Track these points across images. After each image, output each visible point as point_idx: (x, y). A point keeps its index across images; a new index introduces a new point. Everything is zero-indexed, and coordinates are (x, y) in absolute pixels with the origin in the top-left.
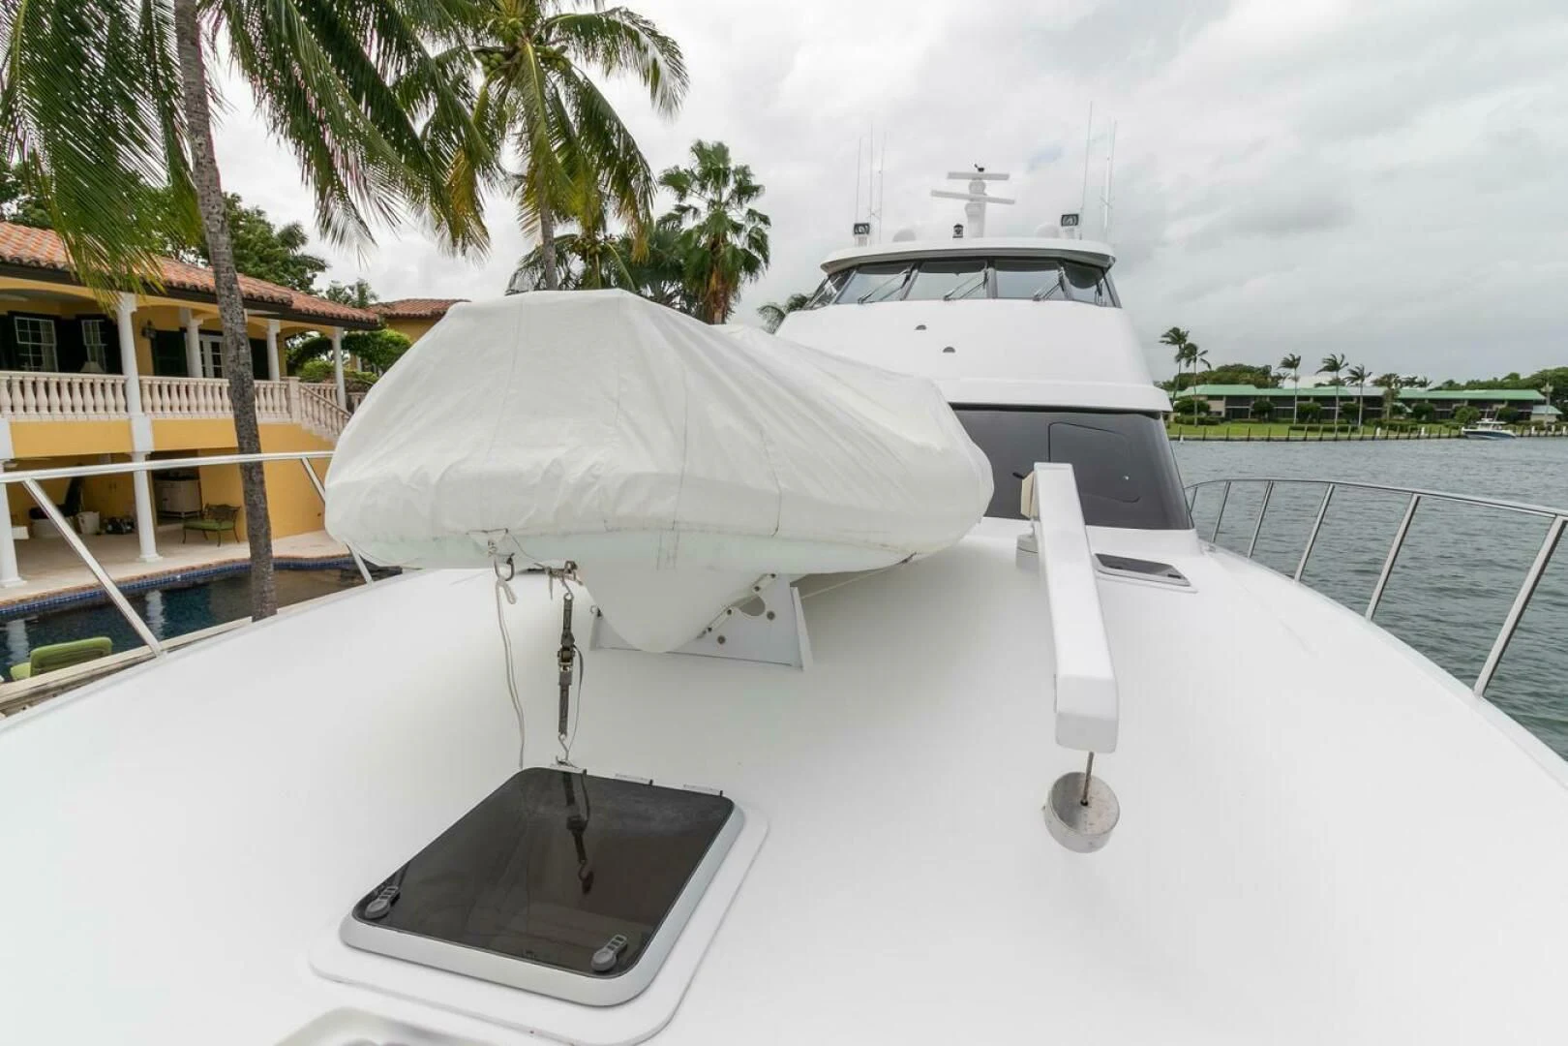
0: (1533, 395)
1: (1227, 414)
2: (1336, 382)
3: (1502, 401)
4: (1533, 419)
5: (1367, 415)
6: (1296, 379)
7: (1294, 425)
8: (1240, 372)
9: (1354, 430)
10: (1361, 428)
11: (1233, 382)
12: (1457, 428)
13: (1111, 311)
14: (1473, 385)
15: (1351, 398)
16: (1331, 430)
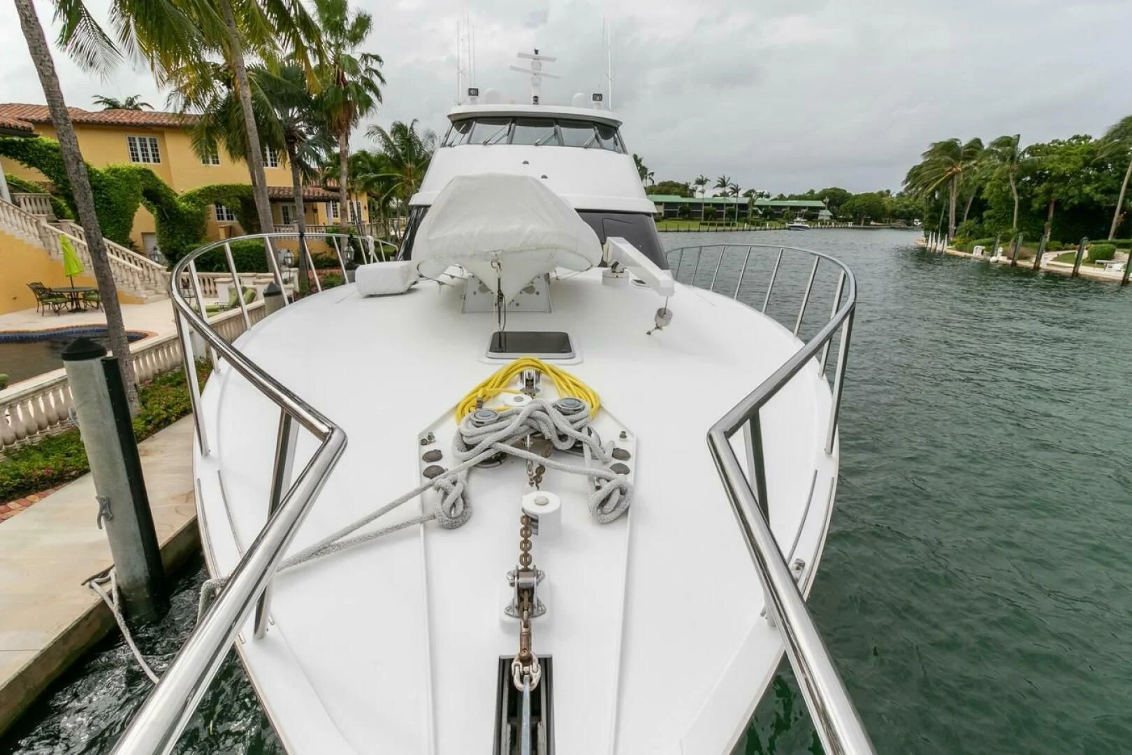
0: (819, 204)
1: (665, 214)
2: (724, 195)
3: (805, 207)
4: (820, 218)
5: (741, 215)
6: (703, 192)
7: (702, 221)
8: (672, 186)
9: (734, 225)
10: (737, 223)
11: (667, 193)
12: (784, 224)
13: (623, 156)
14: (792, 197)
15: (731, 205)
16: (722, 225)
